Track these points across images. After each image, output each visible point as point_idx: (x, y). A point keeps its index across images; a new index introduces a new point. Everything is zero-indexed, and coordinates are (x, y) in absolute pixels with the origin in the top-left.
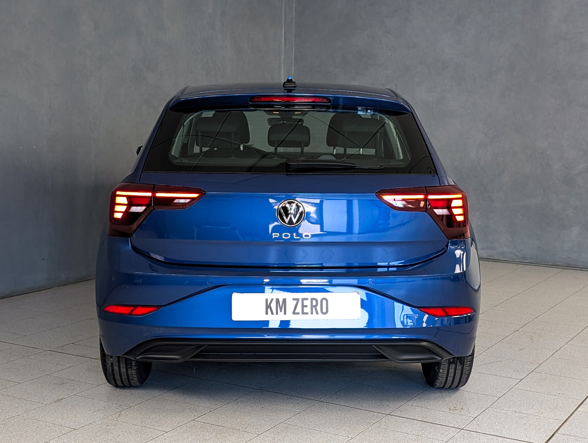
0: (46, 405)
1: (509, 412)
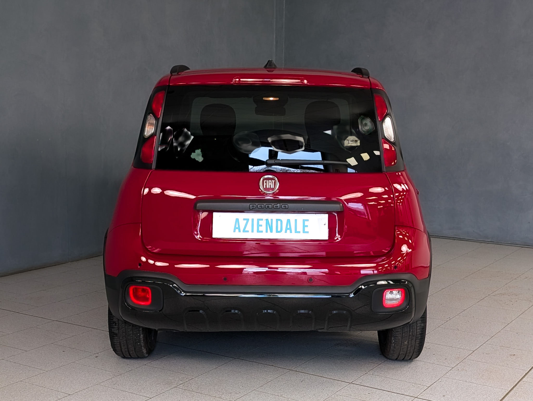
0: (47, 371)
1: (460, 381)
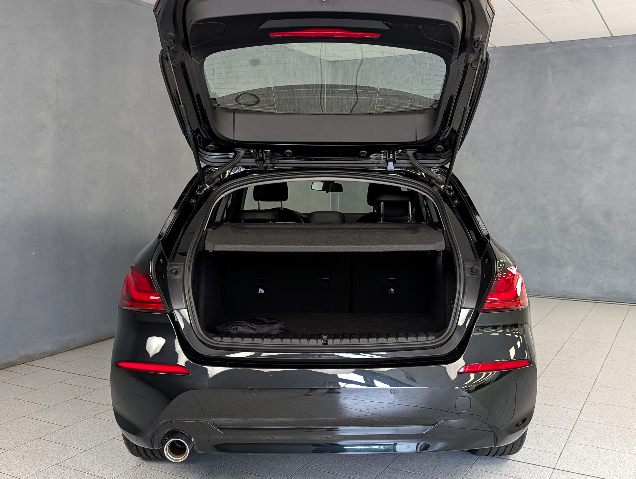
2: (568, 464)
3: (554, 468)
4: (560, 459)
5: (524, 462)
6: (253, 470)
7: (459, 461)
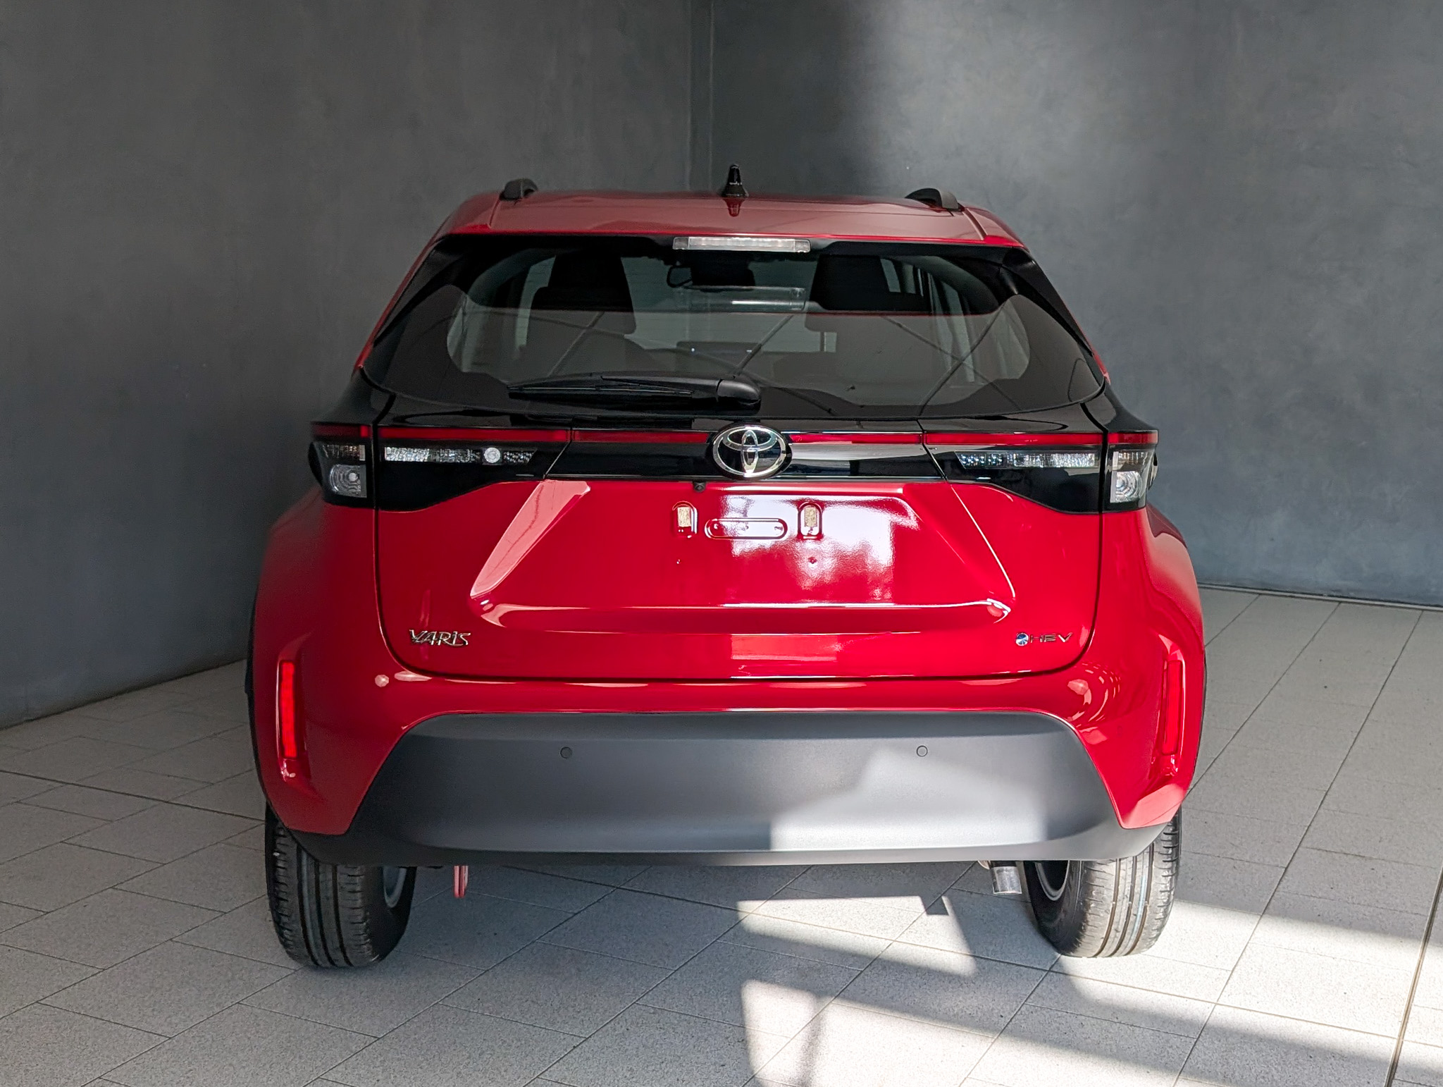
2: (1248, 992)
3: (1215, 1001)
4: (1230, 981)
5: (1147, 988)
6: (515, 1013)
7: (998, 987)
